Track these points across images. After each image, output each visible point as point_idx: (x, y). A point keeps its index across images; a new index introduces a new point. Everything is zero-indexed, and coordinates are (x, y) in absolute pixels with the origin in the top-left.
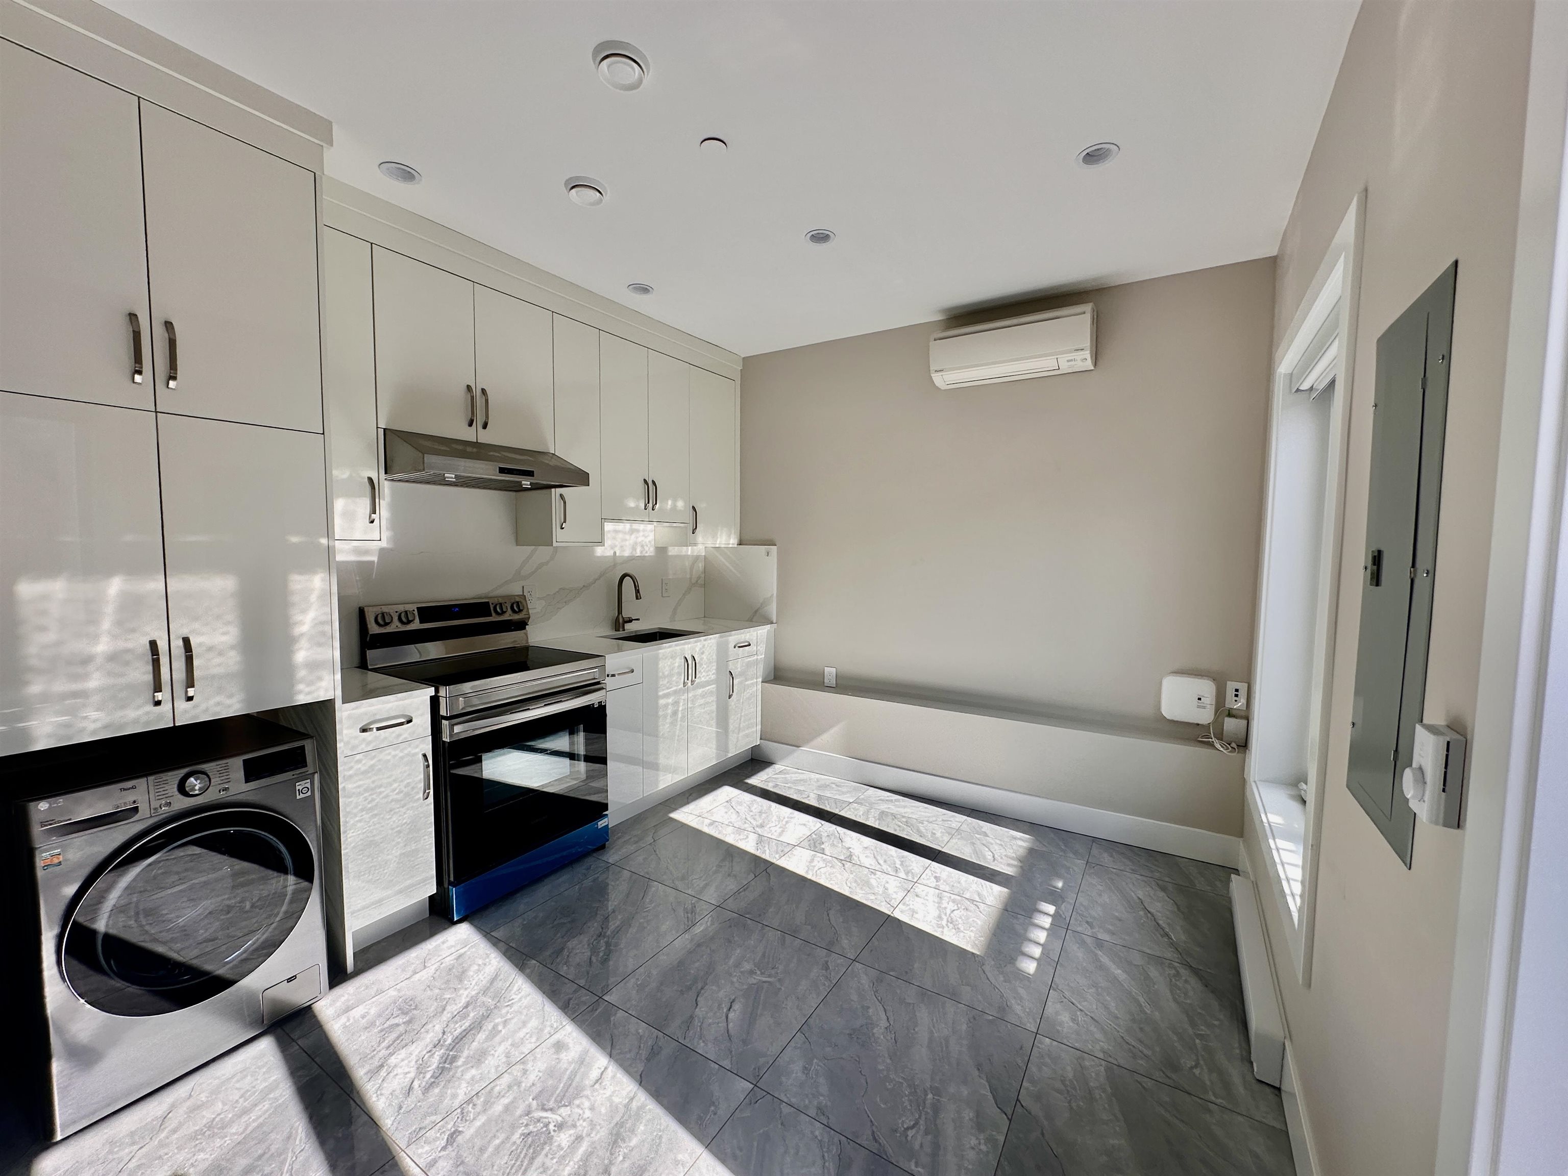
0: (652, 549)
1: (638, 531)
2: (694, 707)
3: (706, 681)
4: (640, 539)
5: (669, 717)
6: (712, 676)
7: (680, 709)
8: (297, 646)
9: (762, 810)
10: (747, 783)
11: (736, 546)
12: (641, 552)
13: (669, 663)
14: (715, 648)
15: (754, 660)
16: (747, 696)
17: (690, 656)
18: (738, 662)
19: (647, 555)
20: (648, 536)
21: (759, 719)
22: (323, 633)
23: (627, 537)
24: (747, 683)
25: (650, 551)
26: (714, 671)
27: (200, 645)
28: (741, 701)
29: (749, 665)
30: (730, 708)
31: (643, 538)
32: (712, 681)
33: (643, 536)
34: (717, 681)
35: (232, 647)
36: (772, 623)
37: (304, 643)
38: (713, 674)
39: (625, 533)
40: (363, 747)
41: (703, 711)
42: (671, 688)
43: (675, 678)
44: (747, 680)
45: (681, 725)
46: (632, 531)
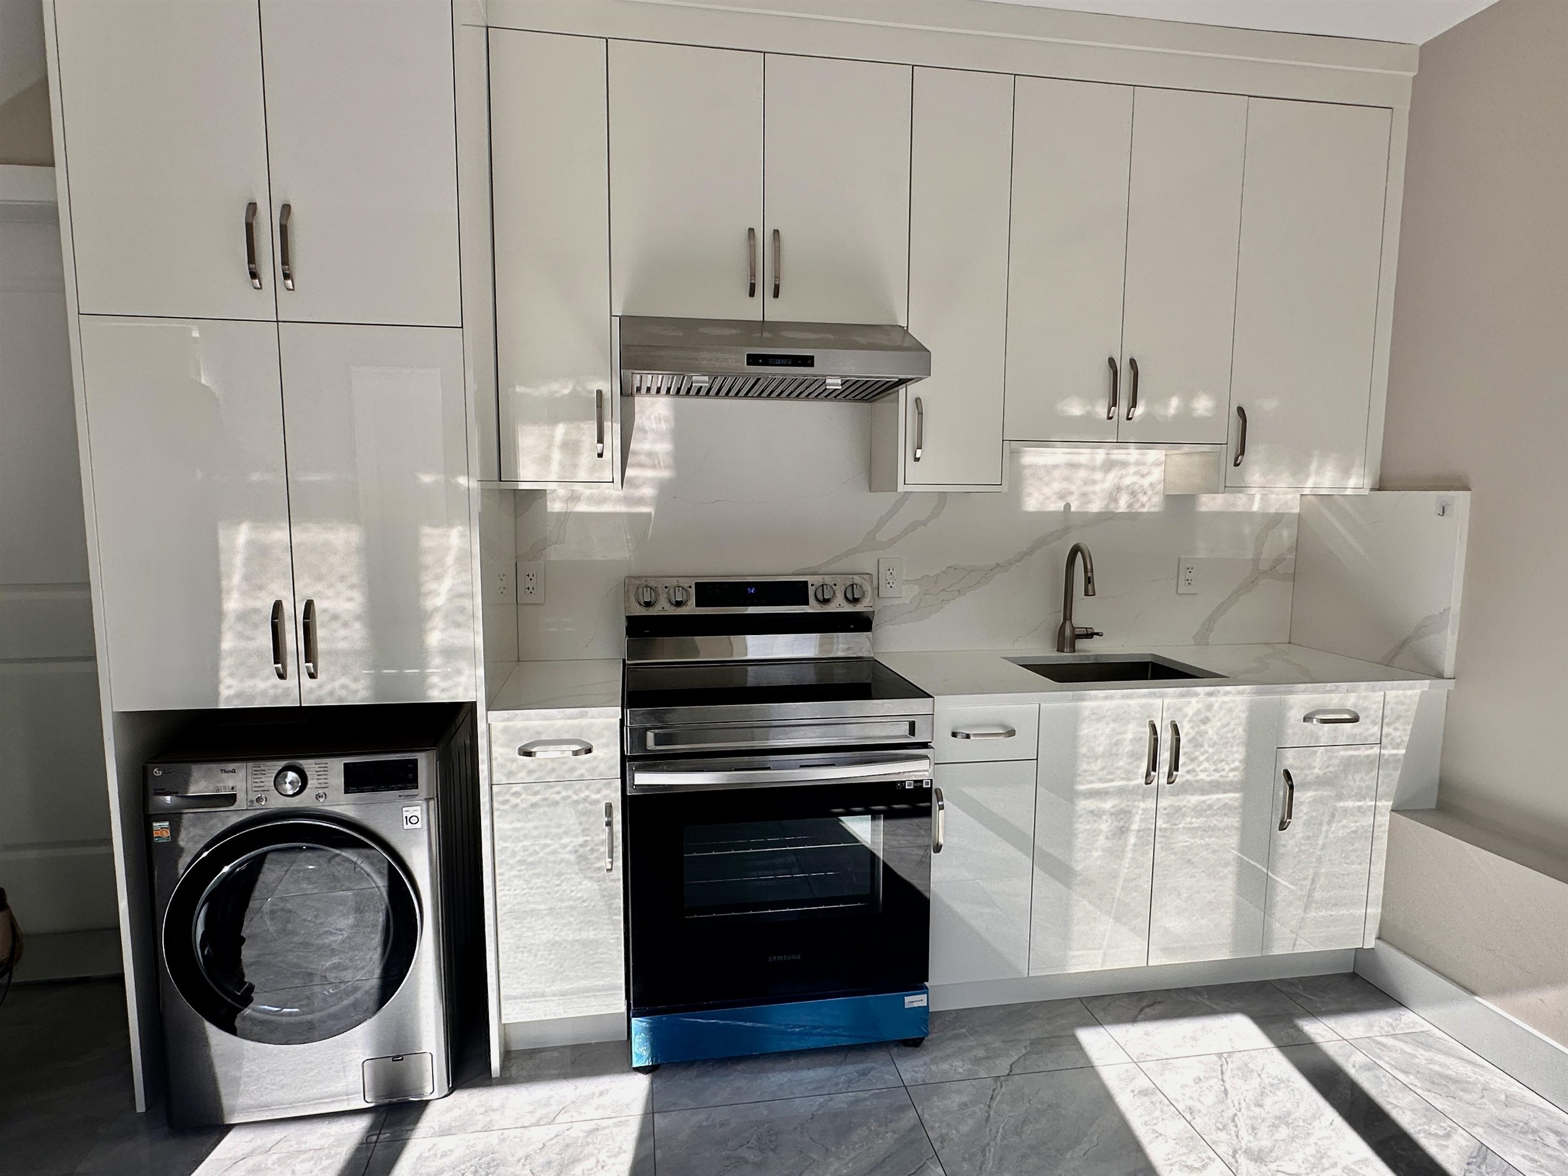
0: (1157, 499)
1: (1124, 464)
2: (1172, 830)
3: (1211, 781)
4: (1128, 481)
5: (1102, 838)
6: (1231, 774)
7: (1135, 827)
8: (429, 625)
9: (1289, 1114)
10: (1300, 1031)
11: (1366, 492)
12: (1130, 506)
13: (1108, 731)
14: (1244, 716)
15: (1368, 756)
16: (1340, 833)
17: (1167, 722)
18: (1315, 753)
19: (1145, 510)
20: (1149, 473)
21: (1377, 891)
22: (462, 610)
23: (1098, 476)
24: (1341, 804)
25: (1151, 503)
26: (1237, 764)
27: (325, 611)
28: (1320, 842)
29: (1348, 765)
30: (1282, 850)
31: (1135, 479)
32: (1231, 783)
33: (1135, 473)
34: (1244, 786)
35: (358, 618)
36: (1440, 676)
37: (437, 621)
38: (1232, 770)
39: (1093, 469)
40: (522, 776)
41: (1199, 841)
42: (1112, 780)
43: (1121, 763)
44: (1340, 797)
45: (1133, 859)
46: (1109, 466)
